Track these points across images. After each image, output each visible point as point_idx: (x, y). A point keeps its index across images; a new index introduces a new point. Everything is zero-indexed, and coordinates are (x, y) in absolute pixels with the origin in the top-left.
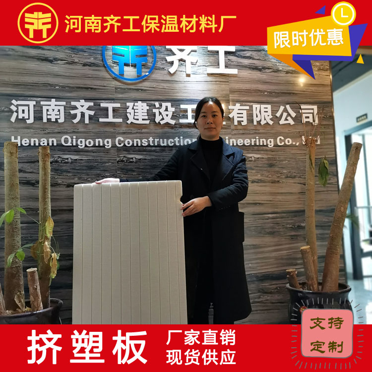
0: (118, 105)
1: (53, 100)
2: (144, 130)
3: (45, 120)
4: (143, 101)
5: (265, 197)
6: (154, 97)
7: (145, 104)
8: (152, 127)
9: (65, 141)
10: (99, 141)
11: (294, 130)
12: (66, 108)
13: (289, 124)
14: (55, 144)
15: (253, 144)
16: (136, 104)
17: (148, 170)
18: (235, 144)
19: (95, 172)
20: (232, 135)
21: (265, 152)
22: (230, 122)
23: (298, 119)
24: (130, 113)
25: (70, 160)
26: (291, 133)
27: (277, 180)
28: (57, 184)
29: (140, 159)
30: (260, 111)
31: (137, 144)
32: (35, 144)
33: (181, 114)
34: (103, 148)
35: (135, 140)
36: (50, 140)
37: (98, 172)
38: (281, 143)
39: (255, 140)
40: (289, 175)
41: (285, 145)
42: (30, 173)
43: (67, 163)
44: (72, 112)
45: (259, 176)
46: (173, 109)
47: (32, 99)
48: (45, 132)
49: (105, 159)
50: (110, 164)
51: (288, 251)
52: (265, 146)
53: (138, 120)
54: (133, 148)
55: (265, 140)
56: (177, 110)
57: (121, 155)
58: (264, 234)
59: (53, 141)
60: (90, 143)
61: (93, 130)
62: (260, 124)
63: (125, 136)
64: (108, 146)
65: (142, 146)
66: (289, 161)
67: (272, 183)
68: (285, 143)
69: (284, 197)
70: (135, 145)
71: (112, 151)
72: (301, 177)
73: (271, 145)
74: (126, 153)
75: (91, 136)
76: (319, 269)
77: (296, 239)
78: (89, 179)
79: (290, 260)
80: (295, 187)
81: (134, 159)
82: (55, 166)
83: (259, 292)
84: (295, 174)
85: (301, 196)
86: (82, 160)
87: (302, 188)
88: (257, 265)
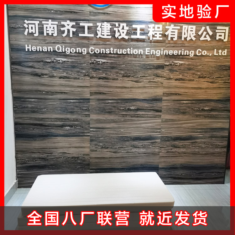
0: (91, 25)
1: (50, 20)
2: (107, 43)
3: (45, 34)
4: (107, 21)
5: (183, 90)
6: (115, 19)
7: (109, 24)
8: (113, 40)
9: (58, 49)
10: (79, 50)
11: (210, 45)
12: (58, 26)
13: (207, 40)
14: (52, 51)
15: (179, 54)
16: (103, 24)
17: (109, 70)
18: (167, 54)
19: (76, 69)
20: (166, 47)
21: (187, 60)
22: (165, 38)
23: (213, 37)
24: (99, 30)
25: (61, 61)
26: (207, 47)
27: (192, 79)
28: (53, 76)
29: (104, 62)
30: (187, 31)
31: (103, 52)
32: (40, 50)
33: (133, 31)
34: (81, 54)
35: (102, 50)
36: (49, 48)
37: (78, 70)
38: (199, 53)
39: (181, 51)
40: (201, 76)
41: (202, 56)
42: (38, 68)
43: (58, 63)
44: (62, 29)
45: (181, 76)
46: (128, 28)
47: (37, 19)
48: (46, 42)
49: (82, 62)
50: (86, 64)
51: (193, 124)
52: (188, 55)
53: (104, 35)
54: (100, 54)
55: (188, 51)
56: (130, 28)
57: (92, 59)
58: (179, 113)
59: (50, 48)
60: (73, 50)
61: (75, 42)
62: (186, 40)
63: (95, 46)
64: (84, 53)
65: (106, 53)
66: (203, 66)
67: (189, 81)
68: (202, 54)
69: (195, 90)
70: (101, 53)
71: (87, 56)
72: (208, 78)
73: (192, 55)
74: (96, 58)
75: (74, 46)
76: (211, 136)
77: (200, 117)
78: (73, 74)
79: (193, 130)
80: (204, 84)
81: (100, 62)
82: (52, 64)
83: (172, 146)
84: (206, 76)
85: (207, 90)
86: (68, 61)
87: (209, 85)
88: (172, 131)
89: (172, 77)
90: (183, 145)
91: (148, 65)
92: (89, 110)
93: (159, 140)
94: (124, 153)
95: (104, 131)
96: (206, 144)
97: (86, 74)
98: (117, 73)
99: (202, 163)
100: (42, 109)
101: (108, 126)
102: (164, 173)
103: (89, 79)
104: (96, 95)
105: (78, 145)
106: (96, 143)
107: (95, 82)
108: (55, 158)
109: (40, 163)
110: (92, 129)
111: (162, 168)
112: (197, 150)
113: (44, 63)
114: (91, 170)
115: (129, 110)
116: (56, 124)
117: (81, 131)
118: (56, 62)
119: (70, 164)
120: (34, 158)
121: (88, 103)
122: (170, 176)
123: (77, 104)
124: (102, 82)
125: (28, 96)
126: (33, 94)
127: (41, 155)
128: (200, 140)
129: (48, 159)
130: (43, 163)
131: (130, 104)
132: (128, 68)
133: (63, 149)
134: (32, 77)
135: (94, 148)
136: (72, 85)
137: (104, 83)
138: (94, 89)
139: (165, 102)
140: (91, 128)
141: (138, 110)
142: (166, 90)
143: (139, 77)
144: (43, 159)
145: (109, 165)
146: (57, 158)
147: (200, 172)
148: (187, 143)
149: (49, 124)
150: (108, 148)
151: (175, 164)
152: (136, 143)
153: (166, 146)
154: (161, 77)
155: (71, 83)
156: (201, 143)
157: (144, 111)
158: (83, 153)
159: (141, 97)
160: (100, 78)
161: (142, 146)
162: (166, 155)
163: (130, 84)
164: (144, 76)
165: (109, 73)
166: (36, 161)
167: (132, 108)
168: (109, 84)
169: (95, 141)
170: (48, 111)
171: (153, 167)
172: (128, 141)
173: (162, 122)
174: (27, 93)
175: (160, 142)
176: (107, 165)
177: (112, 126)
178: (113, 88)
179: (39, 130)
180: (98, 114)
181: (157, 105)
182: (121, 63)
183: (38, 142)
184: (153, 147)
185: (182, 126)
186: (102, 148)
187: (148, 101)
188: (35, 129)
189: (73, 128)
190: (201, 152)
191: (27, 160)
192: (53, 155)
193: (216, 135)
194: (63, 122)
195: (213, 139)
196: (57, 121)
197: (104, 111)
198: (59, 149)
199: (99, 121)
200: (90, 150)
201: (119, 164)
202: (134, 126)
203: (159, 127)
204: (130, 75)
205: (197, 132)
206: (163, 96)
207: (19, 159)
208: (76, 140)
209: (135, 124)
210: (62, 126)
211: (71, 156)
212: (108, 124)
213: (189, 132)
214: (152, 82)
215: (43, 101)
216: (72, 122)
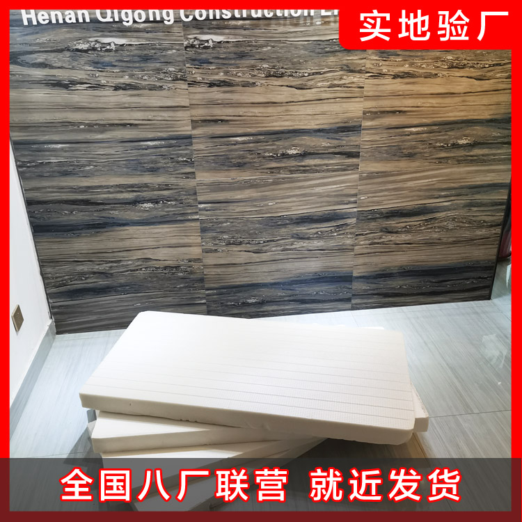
5: (409, 102)
9: (101, 14)
10: (154, 13)
14: (88, 20)
17: (233, 62)
19: (153, 65)
25: (113, 47)
27: (434, 72)
28: (99, 85)
29: (220, 42)
31: (215, 16)
32: (57, 20)
34: (161, 25)
36: (80, 12)
37: (158, 65)
40: (454, 65)
42: (59, 68)
43: (108, 51)
45: (407, 66)
49: (166, 43)
50: (174, 51)
51: (430, 180)
54: (208, 22)
57: (190, 37)
58: (399, 157)
59: (83, 14)
60: (140, 15)
64: (169, 21)
65: (222, 19)
67: (426, 78)
69: (440, 100)
70: (211, 17)
71: (176, 30)
72: (471, 67)
74: (198, 32)
76: (471, 203)
77: (446, 163)
78: (145, 78)
79: (431, 192)
80: (461, 82)
81: (210, 42)
82: (92, 56)
83: (381, 231)
84: (466, 62)
85: (467, 98)
86: (130, 45)
87: (472, 85)
88: (383, 198)
89: (385, 71)
90: (405, 227)
91: (328, 43)
92: (192, 163)
93: (354, 220)
94: (276, 253)
95: (231, 208)
96: (457, 222)
97: (179, 77)
98: (253, 67)
99: (446, 261)
100: (84, 166)
101: (239, 195)
102: (364, 288)
103: (186, 87)
104: (206, 126)
105: (174, 241)
106: (214, 234)
107: (201, 93)
108: (127, 271)
109: (95, 284)
110: (202, 206)
111: (360, 277)
112: (435, 236)
113: (72, 54)
114: (208, 289)
115: (285, 156)
116: (119, 199)
117: (179, 210)
118: (101, 48)
119: (162, 280)
120: (82, 274)
121: (188, 147)
122: (375, 292)
123: (163, 149)
124: (216, 94)
125: (46, 138)
126: (57, 132)
127: (97, 267)
128: (445, 213)
129: (112, 274)
130: (102, 282)
131: (287, 144)
132: (279, 55)
133: (142, 251)
134: (48, 90)
135: (210, 246)
136: (147, 105)
137: (222, 95)
138: (200, 113)
139: (368, 134)
140: (200, 203)
141: (304, 155)
142: (370, 104)
143: (306, 75)
144: (102, 275)
145: (246, 279)
146: (131, 271)
147: (441, 279)
148: (413, 221)
149: (105, 199)
150: (240, 243)
151: (389, 268)
152: (302, 229)
153: (368, 232)
154: (360, 72)
155: (143, 101)
156: (445, 219)
157: (319, 158)
158: (188, 257)
159: (313, 125)
160: (211, 85)
161: (315, 236)
162: (369, 251)
163: (284, 94)
164: (317, 73)
165: (234, 71)
166: (86, 278)
167: (291, 152)
168: (235, 97)
169: (213, 230)
170: (97, 171)
171: (340, 277)
172: (285, 225)
173: (361, 179)
174: (44, 131)
175: (356, 224)
176: (242, 279)
177: (247, 196)
178: (244, 107)
179: (84, 213)
180: (215, 170)
181: (350, 141)
182: (261, 41)
183: (85, 240)
184: (339, 235)
185: (405, 186)
186: (229, 244)
187: (328, 133)
188: (74, 213)
189: (160, 205)
190: (445, 239)
191: (66, 277)
192: (123, 266)
193: (479, 201)
194: (135, 194)
195: (473, 208)
196: (122, 192)
197: (227, 164)
198: (132, 252)
199: (217, 187)
200: (203, 249)
201: (266, 274)
202: (298, 193)
203: (353, 192)
204: (283, 71)
205: (440, 197)
206: (364, 118)
207: (48, 278)
208: (168, 230)
209: (300, 188)
210: (135, 202)
211: (162, 264)
212: (239, 192)
213: (420, 198)
214: (338, 86)
215: (85, 148)
216: (155, 193)
